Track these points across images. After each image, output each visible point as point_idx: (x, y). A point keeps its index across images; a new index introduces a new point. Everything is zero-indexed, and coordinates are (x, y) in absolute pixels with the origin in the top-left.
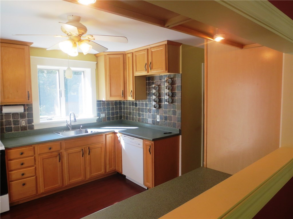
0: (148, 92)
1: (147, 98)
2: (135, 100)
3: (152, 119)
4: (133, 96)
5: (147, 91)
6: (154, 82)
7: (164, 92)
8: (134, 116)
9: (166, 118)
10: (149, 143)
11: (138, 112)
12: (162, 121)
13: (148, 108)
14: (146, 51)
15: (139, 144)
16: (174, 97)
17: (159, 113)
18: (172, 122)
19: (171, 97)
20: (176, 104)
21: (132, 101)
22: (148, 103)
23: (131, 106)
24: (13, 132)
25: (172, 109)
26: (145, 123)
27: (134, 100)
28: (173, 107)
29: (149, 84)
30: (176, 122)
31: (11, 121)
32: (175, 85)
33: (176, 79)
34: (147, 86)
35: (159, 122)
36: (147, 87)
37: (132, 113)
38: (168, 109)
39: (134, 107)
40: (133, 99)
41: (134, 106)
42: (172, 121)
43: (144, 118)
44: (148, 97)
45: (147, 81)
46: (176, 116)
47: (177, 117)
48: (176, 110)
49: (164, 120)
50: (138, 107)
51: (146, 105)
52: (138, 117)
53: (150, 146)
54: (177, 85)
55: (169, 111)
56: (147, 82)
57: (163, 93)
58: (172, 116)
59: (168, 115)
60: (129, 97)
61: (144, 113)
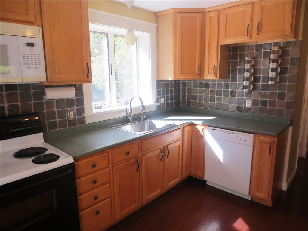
0: (231, 68)
1: (229, 76)
2: (219, 79)
3: (237, 105)
4: (216, 74)
5: (229, 66)
6: (245, 54)
7: (262, 68)
8: (203, 101)
9: (264, 103)
10: (269, 139)
11: (210, 96)
12: (257, 107)
13: (230, 90)
14: (250, 5)
15: (245, 141)
16: (284, 74)
17: (251, 97)
18: (276, 108)
19: (280, 74)
20: (287, 84)
21: (212, 81)
22: (230, 83)
23: (198, 88)
24: (58, 129)
25: (277, 91)
26: (223, 110)
28: (279, 89)
29: (235, 57)
30: (284, 109)
31: (54, 112)
32: (288, 56)
33: (291, 48)
34: (230, 60)
35: (249, 109)
36: (231, 61)
37: (198, 98)
38: (269, 91)
39: (203, 90)
40: (217, 77)
41: (204, 88)
42: (275, 107)
43: (222, 103)
44: (231, 75)
45: (230, 52)
46: (285, 101)
47: (287, 102)
48: (286, 92)
49: (259, 106)
50: (210, 89)
51: (227, 86)
52: (209, 102)
53: (271, 144)
54: (290, 57)
55: (271, 94)
56: (230, 55)
57: (261, 68)
58: (277, 100)
59: (268, 100)
60: (208, 75)
61: (222, 97)
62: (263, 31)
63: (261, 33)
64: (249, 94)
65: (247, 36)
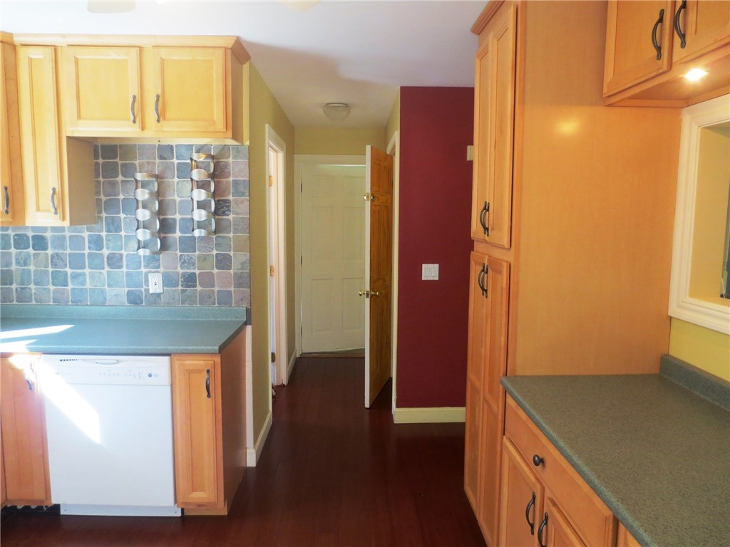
0: (104, 198)
1: (100, 218)
2: (72, 223)
3: (127, 289)
4: (59, 211)
5: (98, 193)
6: (135, 165)
7: (178, 199)
8: (32, 286)
9: (190, 280)
11: (50, 269)
12: (175, 291)
13: (106, 252)
14: (135, 53)
15: (150, 375)
16: (224, 213)
17: (158, 267)
18: (216, 289)
19: (216, 213)
20: (231, 235)
21: (54, 229)
22: (104, 234)
23: (13, 251)
25: (215, 252)
26: (91, 305)
27: (67, 223)
28: (218, 246)
29: (111, 171)
30: (232, 289)
32: (228, 177)
33: (231, 160)
34: (98, 176)
35: (158, 295)
36: (101, 179)
37: (16, 277)
38: (197, 253)
39: (28, 254)
40: (64, 219)
41: (31, 250)
42: (213, 286)
43: (88, 286)
44: (104, 215)
45: (96, 157)
46: (232, 271)
47: (235, 274)
48: (231, 253)
49: (180, 288)
50: (50, 251)
51: (97, 243)
52: (52, 288)
53: (208, 371)
54: (231, 179)
55: (203, 259)
56: (97, 164)
57: (175, 201)
58: (215, 271)
59: (197, 272)
60: (38, 214)
61: (87, 271)
62: (168, 115)
63: (164, 119)
64: (153, 261)
65: (134, 122)
